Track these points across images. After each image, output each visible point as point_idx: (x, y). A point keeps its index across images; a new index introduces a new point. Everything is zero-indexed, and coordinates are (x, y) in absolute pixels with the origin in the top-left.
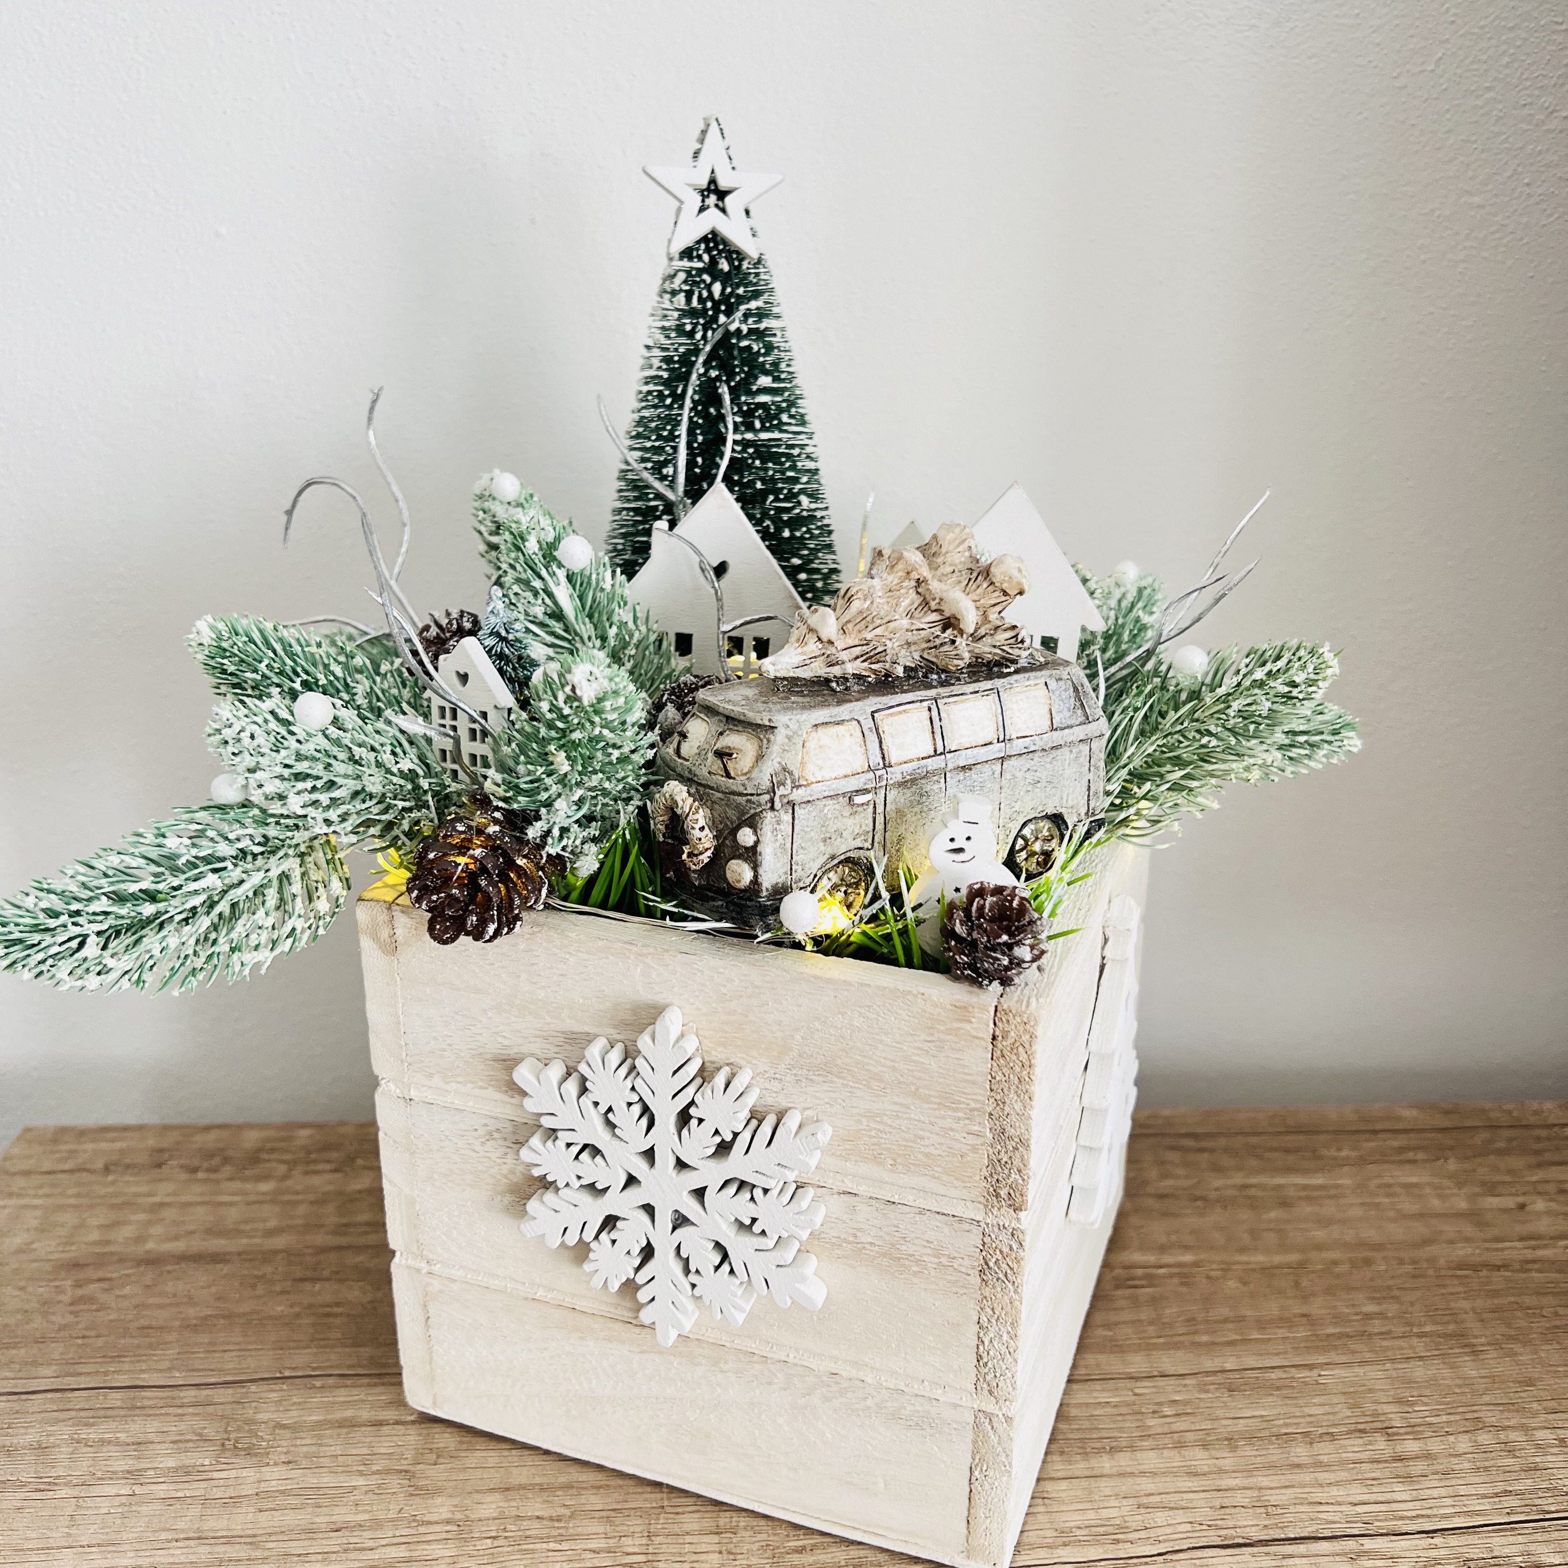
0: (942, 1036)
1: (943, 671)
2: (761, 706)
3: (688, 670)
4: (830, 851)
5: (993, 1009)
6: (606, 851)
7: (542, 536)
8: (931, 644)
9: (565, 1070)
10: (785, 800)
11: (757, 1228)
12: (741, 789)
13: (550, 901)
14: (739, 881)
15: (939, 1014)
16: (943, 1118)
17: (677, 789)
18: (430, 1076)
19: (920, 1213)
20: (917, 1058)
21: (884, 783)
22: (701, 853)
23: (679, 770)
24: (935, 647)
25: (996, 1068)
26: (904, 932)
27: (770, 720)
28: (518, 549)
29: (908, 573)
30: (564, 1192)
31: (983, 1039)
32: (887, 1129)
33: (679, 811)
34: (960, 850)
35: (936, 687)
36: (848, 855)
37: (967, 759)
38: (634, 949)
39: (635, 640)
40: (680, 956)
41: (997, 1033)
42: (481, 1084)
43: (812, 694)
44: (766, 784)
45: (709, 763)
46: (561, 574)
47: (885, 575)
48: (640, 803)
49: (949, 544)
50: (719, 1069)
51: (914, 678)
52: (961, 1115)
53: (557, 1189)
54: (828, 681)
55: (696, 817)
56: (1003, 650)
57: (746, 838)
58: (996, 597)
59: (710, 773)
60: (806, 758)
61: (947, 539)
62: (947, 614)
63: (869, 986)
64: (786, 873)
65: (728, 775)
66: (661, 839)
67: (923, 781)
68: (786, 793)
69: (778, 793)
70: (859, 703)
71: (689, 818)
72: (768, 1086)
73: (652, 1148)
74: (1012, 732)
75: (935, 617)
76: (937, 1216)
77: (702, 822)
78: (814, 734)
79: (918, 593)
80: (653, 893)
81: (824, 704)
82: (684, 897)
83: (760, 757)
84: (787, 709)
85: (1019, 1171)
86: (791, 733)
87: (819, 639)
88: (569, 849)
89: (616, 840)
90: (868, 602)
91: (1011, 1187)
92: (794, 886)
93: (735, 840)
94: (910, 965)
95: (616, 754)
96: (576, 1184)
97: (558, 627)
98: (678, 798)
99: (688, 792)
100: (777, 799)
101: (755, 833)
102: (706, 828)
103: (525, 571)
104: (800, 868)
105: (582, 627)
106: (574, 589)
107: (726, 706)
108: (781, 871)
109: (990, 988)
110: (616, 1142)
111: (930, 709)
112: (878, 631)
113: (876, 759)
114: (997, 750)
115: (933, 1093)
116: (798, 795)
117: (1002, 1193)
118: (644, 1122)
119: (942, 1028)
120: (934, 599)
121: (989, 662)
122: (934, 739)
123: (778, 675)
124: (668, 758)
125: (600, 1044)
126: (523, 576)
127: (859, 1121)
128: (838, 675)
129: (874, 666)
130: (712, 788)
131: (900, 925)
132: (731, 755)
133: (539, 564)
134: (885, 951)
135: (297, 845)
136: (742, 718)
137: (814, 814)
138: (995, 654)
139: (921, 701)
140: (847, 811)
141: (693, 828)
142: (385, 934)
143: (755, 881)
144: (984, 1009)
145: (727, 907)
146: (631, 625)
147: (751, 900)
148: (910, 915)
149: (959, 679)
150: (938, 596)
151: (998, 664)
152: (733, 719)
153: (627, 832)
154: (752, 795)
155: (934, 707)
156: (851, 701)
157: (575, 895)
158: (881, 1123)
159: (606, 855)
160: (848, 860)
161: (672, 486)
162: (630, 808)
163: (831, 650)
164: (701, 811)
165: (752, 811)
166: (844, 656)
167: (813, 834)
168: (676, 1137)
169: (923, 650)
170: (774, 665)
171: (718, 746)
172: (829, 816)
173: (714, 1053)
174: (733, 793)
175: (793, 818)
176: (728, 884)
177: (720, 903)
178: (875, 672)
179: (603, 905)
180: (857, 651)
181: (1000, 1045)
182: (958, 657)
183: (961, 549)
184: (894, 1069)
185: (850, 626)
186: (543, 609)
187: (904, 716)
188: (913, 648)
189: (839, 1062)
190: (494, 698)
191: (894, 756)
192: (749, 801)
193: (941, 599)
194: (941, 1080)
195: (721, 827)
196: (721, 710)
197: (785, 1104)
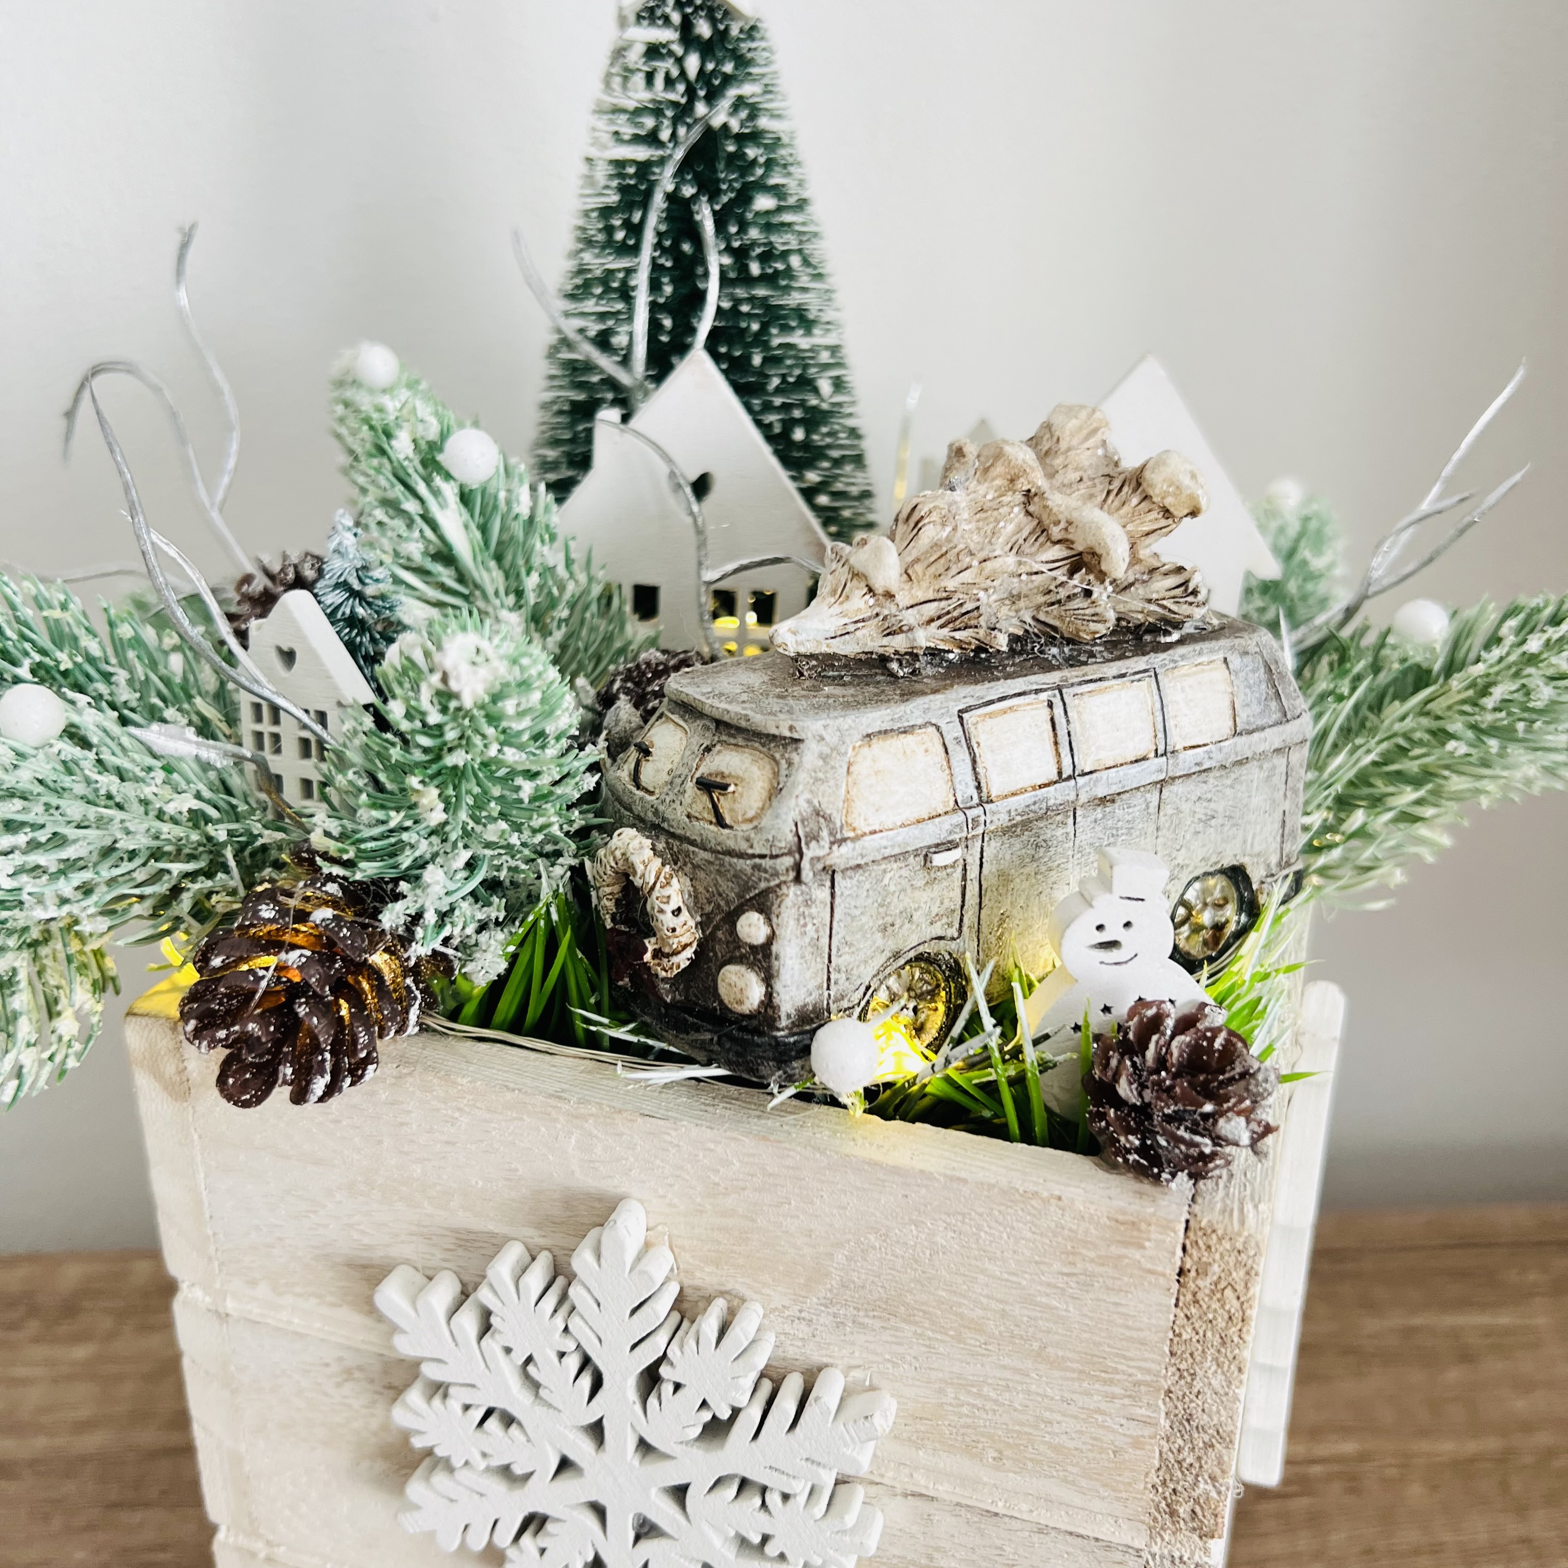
0: (1090, 1267)
1: (1070, 641)
2: (774, 704)
3: (652, 642)
4: (892, 945)
5: (1183, 1225)
6: (518, 939)
7: (420, 430)
8: (1052, 598)
9: (458, 1288)
10: (820, 866)
11: (772, 1549)
12: (743, 846)
13: (429, 1021)
14: (740, 1002)
15: (1086, 1232)
16: (1087, 1393)
17: (635, 844)
18: (253, 1283)
19: (1040, 1532)
20: (1044, 1300)
21: (980, 830)
22: (676, 953)
23: (637, 809)
24: (1059, 602)
25: (1181, 1320)
26: (1018, 1082)
27: (791, 728)
28: (382, 452)
29: (1012, 481)
30: (462, 1475)
31: (1164, 1275)
32: (989, 1406)
33: (638, 882)
34: (1112, 945)
35: (1059, 668)
36: (921, 949)
37: (1109, 785)
38: (565, 1107)
39: (567, 596)
40: (640, 1120)
41: (1188, 1266)
42: (329, 1299)
43: (860, 681)
44: (787, 838)
45: (687, 798)
46: (450, 491)
47: (973, 485)
48: (574, 862)
49: (1072, 435)
50: (709, 1300)
51: (1020, 654)
52: (1117, 1390)
53: (450, 1469)
54: (884, 660)
55: (667, 891)
56: (1164, 607)
57: (753, 931)
58: (1153, 520)
59: (689, 816)
60: (853, 792)
61: (1068, 428)
62: (1079, 547)
63: (965, 1181)
64: (820, 987)
65: (720, 822)
66: (609, 924)
67: (1041, 824)
68: (820, 853)
69: (808, 854)
70: (939, 697)
71: (656, 894)
72: (787, 1328)
73: (601, 1420)
74: (1177, 740)
75: (1057, 552)
76: (1068, 1538)
77: (676, 901)
78: (865, 750)
79: (1028, 513)
80: (598, 1010)
81: (879, 700)
82: (647, 1019)
83: (775, 792)
84: (818, 708)
85: (1213, 1479)
86: (826, 750)
87: (870, 590)
88: (455, 942)
89: (535, 922)
90: (948, 529)
91: (1196, 1501)
92: (833, 1007)
93: (733, 931)
94: (1028, 1138)
95: (527, 788)
96: (482, 1464)
97: (446, 575)
98: (637, 860)
99: (653, 849)
100: (805, 865)
101: (769, 920)
102: (685, 912)
103: (393, 486)
104: (843, 976)
105: (485, 574)
106: (472, 516)
107: (716, 703)
108: (812, 985)
109: (1173, 1185)
110: (539, 1410)
111: (1050, 705)
112: (967, 576)
113: (967, 790)
114: (1153, 769)
115: (1070, 1355)
116: (841, 856)
117: (1181, 1511)
118: (586, 1381)
119: (1092, 1254)
120: (1057, 523)
121: (1138, 627)
122: (1058, 754)
123: (802, 650)
124: (620, 788)
125: (514, 1253)
126: (390, 495)
127: (941, 1391)
128: (902, 651)
129: (958, 635)
130: (693, 843)
131: (1012, 1072)
132: (725, 787)
133: (415, 477)
134: (987, 1114)
135: (25, 929)
136: (743, 724)
137: (867, 886)
138: (1150, 613)
139: (1037, 691)
140: (921, 879)
141: (661, 911)
142: (170, 1069)
143: (769, 1001)
144: (1167, 1226)
145: (719, 1043)
146: (561, 571)
147: (761, 1034)
148: (1030, 1055)
149: (1092, 655)
150: (1061, 517)
151: (1153, 629)
152: (727, 725)
153: (553, 910)
154: (762, 857)
155: (1057, 701)
156: (923, 693)
157: (470, 1009)
158: (979, 1395)
159: (521, 945)
160: (919, 958)
161: (626, 361)
162: (558, 871)
163: (889, 609)
164: (675, 880)
165: (763, 885)
166: (910, 618)
167: (864, 919)
168: (638, 1408)
169: (1038, 608)
170: (794, 633)
171: (704, 770)
172: (892, 888)
173: (698, 1274)
174: (730, 853)
175: (833, 895)
176: (721, 1002)
177: (708, 1036)
178: (960, 644)
179: (516, 1026)
180: (931, 610)
181: (1192, 1286)
182: (1098, 618)
183: (1091, 442)
184: (1004, 1314)
185: (919, 568)
186: (421, 546)
187: (1009, 716)
188: (1022, 604)
189: (909, 1298)
190: (336, 688)
191: (995, 785)
192: (757, 867)
193: (1070, 523)
194: (1085, 1336)
195: (708, 909)
196: (707, 710)
197: (816, 1357)
